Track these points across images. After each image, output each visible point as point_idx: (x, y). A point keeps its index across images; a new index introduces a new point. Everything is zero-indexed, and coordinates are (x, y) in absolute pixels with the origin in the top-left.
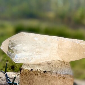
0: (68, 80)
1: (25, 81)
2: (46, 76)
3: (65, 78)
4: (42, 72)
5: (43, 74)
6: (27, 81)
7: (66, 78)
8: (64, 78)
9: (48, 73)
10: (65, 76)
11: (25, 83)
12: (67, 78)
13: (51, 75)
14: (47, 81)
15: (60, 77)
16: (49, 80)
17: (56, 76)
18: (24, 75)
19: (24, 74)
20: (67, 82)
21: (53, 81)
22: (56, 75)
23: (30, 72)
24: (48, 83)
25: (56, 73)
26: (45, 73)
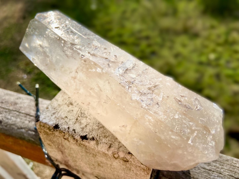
0: (136, 167)
1: (50, 143)
2: (86, 147)
3: (128, 161)
4: (76, 137)
5: (79, 142)
7: (130, 162)
8: (126, 161)
9: (89, 143)
10: (128, 157)
12: (133, 162)
13: (96, 146)
14: (91, 155)
15: (116, 156)
16: (95, 155)
17: (107, 152)
19: (43, 131)
21: (104, 159)
23: (53, 130)
24: (93, 158)
25: (108, 146)
26: (84, 141)
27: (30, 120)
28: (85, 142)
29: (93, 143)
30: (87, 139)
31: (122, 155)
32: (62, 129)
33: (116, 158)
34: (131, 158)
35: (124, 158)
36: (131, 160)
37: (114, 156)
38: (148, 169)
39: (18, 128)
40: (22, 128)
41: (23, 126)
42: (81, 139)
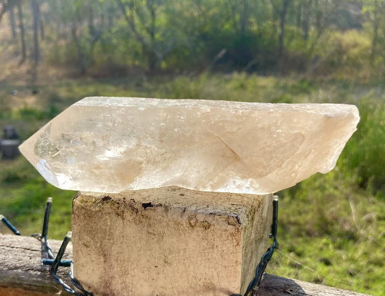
0: (221, 235)
1: (89, 239)
2: (150, 219)
3: (209, 227)
4: (136, 206)
5: (140, 212)
6: (93, 238)
7: (212, 227)
8: (207, 226)
9: (154, 210)
10: (210, 219)
11: (85, 245)
12: (217, 226)
13: (164, 214)
14: (155, 240)
15: (192, 222)
16: (161, 236)
17: (180, 219)
18: (82, 217)
19: (83, 211)
20: (218, 242)
21: (175, 240)
22: (181, 216)
23: (100, 204)
24: (157, 246)
25: (182, 211)
26: (147, 210)
27: (31, 255)
28: (149, 212)
29: (160, 209)
30: (152, 206)
31: (201, 218)
32: (115, 200)
33: (193, 227)
34: (213, 220)
35: (204, 222)
36: (213, 222)
37: (190, 223)
38: (237, 230)
39: (10, 269)
40: (16, 268)
41: (18, 265)
42: (143, 208)
